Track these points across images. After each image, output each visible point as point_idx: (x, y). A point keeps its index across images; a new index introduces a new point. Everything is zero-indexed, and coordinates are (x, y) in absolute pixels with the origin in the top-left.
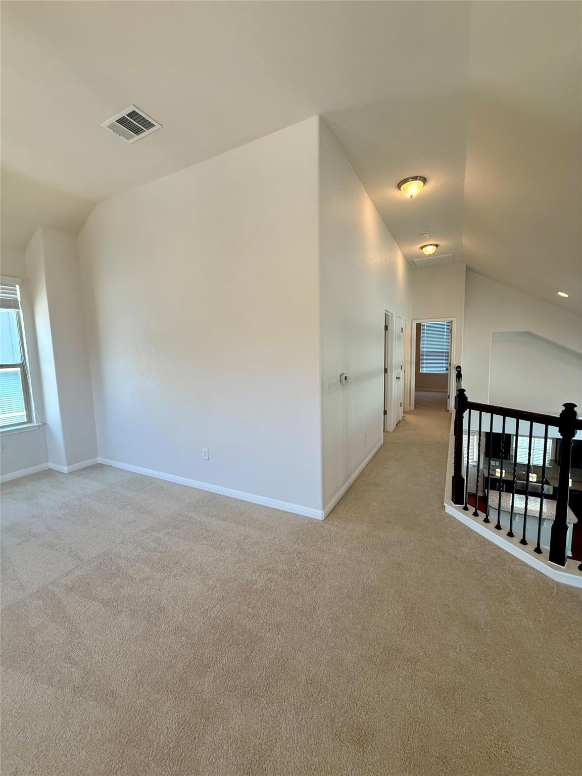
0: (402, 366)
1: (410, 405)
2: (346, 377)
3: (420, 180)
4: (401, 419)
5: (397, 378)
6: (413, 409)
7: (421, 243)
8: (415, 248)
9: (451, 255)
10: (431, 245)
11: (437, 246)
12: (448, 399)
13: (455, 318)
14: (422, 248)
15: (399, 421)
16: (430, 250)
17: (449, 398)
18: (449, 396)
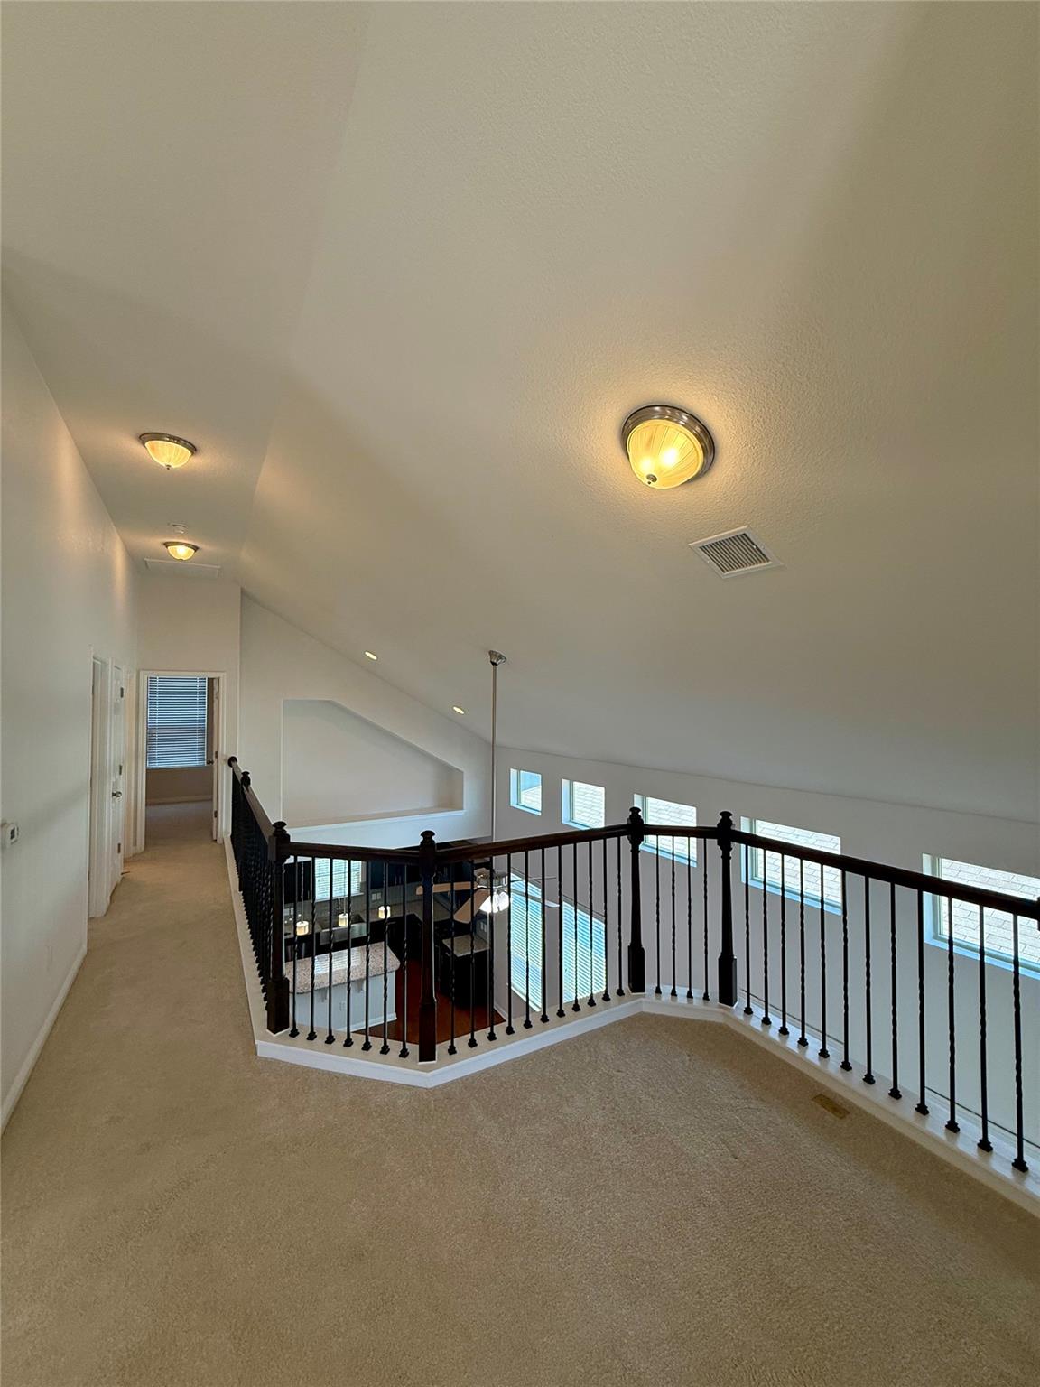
0: (121, 768)
1: (135, 844)
2: (12, 832)
3: (184, 445)
4: (119, 878)
5: (114, 794)
6: (143, 849)
7: (165, 537)
8: (155, 542)
9: (219, 567)
10: (185, 544)
11: (196, 548)
12: (215, 819)
13: (225, 674)
14: (167, 545)
15: (116, 886)
16: (182, 552)
17: (216, 816)
18: (216, 812)
